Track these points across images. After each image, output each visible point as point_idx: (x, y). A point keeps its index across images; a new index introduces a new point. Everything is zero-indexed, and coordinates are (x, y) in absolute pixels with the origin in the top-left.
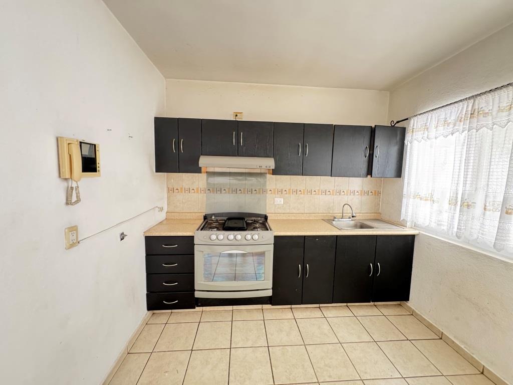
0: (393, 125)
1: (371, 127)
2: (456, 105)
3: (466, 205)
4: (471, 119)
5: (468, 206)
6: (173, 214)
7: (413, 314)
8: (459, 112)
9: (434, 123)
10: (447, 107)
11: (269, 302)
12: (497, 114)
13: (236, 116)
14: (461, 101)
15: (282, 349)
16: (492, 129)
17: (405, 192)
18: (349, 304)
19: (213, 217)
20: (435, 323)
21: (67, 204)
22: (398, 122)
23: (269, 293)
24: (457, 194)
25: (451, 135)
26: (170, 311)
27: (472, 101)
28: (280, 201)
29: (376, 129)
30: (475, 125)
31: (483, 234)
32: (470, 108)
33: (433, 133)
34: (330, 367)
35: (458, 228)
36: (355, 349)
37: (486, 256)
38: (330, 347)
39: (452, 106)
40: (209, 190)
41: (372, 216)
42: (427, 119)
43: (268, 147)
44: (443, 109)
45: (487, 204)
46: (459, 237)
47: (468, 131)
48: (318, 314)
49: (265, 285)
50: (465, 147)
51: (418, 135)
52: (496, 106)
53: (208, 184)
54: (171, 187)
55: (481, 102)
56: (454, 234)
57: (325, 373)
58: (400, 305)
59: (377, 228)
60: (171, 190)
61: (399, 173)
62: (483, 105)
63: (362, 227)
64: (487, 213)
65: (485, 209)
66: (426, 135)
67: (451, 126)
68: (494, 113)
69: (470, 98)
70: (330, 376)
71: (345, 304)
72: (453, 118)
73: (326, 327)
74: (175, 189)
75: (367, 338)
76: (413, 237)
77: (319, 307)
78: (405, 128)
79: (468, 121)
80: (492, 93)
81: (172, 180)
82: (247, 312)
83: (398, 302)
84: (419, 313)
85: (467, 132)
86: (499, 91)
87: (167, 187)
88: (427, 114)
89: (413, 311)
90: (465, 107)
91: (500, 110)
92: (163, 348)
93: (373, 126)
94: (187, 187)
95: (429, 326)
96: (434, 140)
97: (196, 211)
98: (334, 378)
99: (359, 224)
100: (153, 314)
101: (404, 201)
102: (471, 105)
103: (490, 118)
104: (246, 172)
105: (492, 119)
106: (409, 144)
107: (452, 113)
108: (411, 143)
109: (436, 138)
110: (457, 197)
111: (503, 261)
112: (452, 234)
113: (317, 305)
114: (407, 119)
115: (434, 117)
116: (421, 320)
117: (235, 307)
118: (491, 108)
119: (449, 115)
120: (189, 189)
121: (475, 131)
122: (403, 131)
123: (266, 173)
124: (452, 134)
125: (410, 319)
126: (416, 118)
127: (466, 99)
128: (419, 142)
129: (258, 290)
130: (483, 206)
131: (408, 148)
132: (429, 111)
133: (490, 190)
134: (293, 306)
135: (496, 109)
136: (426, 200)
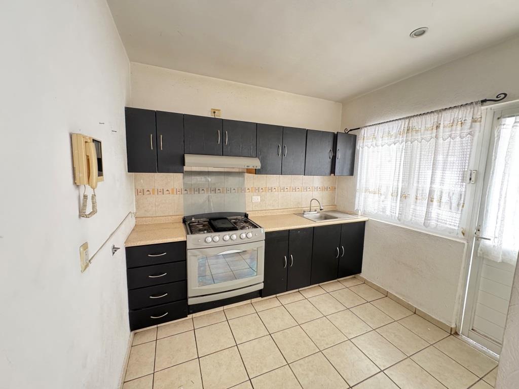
0: (346, 132)
1: (334, 133)
2: (397, 122)
3: (404, 196)
4: (408, 134)
5: (405, 197)
6: (144, 219)
7: (365, 282)
8: (399, 127)
9: (380, 134)
10: (390, 123)
11: (258, 295)
12: (424, 132)
13: (214, 112)
14: (400, 119)
15: (283, 333)
16: (421, 142)
17: (358, 188)
18: (320, 284)
19: (193, 219)
20: (383, 286)
21: (80, 216)
22: (351, 130)
23: (261, 286)
24: (398, 188)
25: (393, 144)
26: (156, 326)
27: (408, 120)
28: (257, 199)
29: (338, 135)
30: (410, 138)
31: (415, 217)
32: (406, 126)
33: (380, 142)
34: (324, 337)
35: (399, 214)
36: (337, 318)
37: (416, 231)
38: (318, 321)
39: (394, 122)
40: (186, 190)
41: (330, 208)
42: (375, 131)
43: (252, 147)
44: (386, 124)
45: (418, 195)
46: (399, 220)
47: (406, 142)
48: (300, 297)
49: (257, 280)
50: (403, 153)
51: (368, 142)
52: (423, 126)
53: (184, 184)
54: (139, 188)
55: (415, 122)
56: (396, 218)
57: (323, 342)
58: (355, 277)
59: (340, 218)
60: (139, 192)
61: (352, 172)
62: (415, 124)
63: (326, 218)
64: (418, 201)
65: (416, 199)
66: (374, 143)
67: (393, 137)
68: (422, 131)
69: (406, 118)
70: (327, 344)
71: (318, 285)
72: (394, 131)
73: (309, 306)
74: (145, 190)
75: (342, 308)
76: (364, 222)
77: (299, 291)
78: (356, 136)
79: (405, 135)
80: (421, 116)
81: (142, 181)
82: (238, 309)
83: (353, 276)
84: (369, 281)
85: (404, 143)
86: (425, 116)
87: (135, 189)
88: (375, 126)
89: (365, 280)
90: (403, 125)
91: (426, 129)
92: (165, 365)
93: (336, 133)
94: (160, 188)
95: (378, 289)
96: (380, 147)
97: (171, 214)
98: (331, 344)
99: (323, 216)
100: (135, 334)
101: (357, 194)
102: (407, 123)
103: (419, 134)
104: (225, 171)
105: (421, 135)
106: (361, 149)
107: (395, 127)
108: (362, 148)
109: (382, 146)
110: (398, 191)
111: (427, 234)
112: (395, 218)
113: (297, 290)
114: (359, 128)
115: (380, 130)
116: (372, 286)
117: (226, 307)
118: (420, 127)
119: (391, 129)
120: (163, 190)
121: (410, 142)
122: (355, 137)
123: (245, 172)
124: (395, 144)
125: (364, 287)
126: (366, 128)
127: (404, 118)
128: (369, 148)
129: (251, 286)
130: (415, 197)
131: (360, 152)
132: (377, 124)
133: (420, 186)
134: (278, 295)
135: (423, 128)
136: (374, 193)
